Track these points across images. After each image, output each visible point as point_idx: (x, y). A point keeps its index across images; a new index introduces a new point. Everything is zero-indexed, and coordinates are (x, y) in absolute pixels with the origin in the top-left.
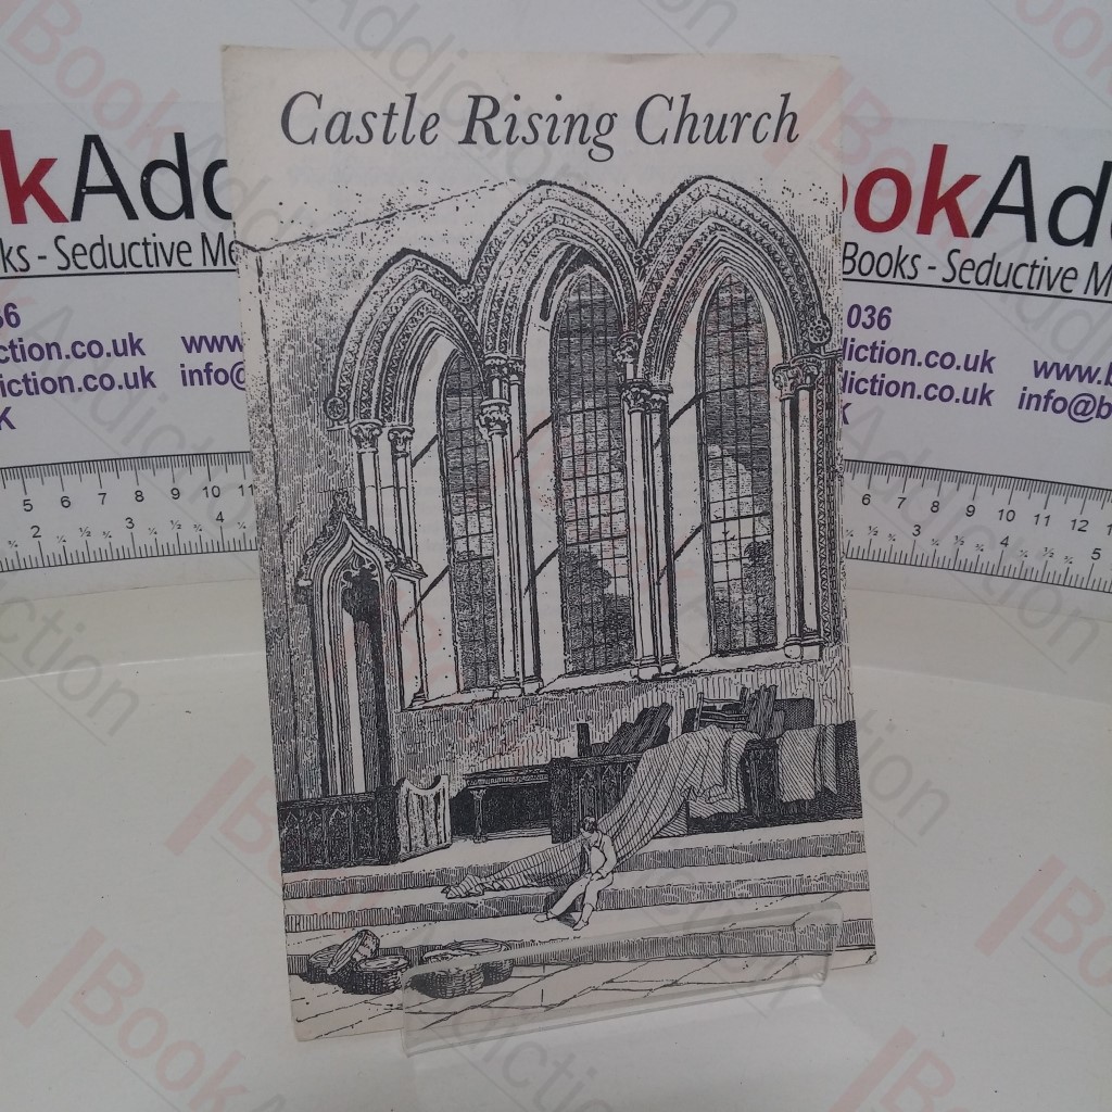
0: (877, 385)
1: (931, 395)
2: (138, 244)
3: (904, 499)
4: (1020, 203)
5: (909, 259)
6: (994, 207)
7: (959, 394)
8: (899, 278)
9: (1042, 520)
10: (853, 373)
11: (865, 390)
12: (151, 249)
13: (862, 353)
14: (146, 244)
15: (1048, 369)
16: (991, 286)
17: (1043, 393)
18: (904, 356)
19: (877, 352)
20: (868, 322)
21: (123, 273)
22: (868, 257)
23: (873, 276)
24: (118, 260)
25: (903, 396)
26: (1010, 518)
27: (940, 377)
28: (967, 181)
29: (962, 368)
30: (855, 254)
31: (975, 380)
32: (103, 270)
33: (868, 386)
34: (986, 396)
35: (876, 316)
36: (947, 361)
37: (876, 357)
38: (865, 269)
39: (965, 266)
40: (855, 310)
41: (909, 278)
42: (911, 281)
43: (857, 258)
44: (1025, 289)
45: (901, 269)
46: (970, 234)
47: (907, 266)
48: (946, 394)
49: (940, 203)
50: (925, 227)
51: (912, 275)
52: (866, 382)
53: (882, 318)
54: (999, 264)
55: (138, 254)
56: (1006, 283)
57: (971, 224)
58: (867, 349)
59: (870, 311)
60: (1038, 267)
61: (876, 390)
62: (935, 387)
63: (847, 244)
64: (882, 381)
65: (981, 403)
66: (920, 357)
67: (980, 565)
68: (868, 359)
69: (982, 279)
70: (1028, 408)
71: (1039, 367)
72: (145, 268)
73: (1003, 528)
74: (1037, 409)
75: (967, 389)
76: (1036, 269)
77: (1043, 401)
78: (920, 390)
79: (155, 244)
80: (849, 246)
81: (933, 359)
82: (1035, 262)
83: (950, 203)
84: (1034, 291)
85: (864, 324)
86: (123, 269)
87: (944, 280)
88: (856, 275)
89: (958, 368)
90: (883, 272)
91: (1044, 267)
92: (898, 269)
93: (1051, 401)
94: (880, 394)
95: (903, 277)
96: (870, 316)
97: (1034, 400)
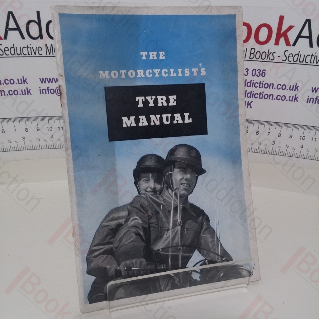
0: (261, 95)
1: (278, 98)
2: (25, 47)
3: (270, 133)
4: (308, 35)
5: (272, 54)
6: (299, 36)
7: (287, 98)
8: (268, 60)
9: (314, 140)
10: (253, 91)
11: (257, 97)
12: (29, 49)
13: (257, 85)
14: (28, 47)
15: (316, 90)
16: (298, 62)
17: (315, 98)
18: (270, 86)
19: (261, 84)
20: (258, 75)
21: (20, 57)
22: (258, 53)
23: (260, 59)
24: (19, 53)
25: (269, 99)
26: (303, 139)
27: (281, 92)
28: (291, 28)
29: (289, 89)
30: (254, 52)
31: (293, 93)
32: (14, 56)
33: (258, 96)
34: (296, 99)
35: (261, 73)
36: (284, 87)
37: (261, 86)
38: (258, 57)
39: (290, 56)
40: (254, 71)
41: (272, 60)
42: (272, 61)
43: (255, 53)
44: (309, 63)
45: (269, 57)
46: (291, 45)
47: (271, 56)
48: (283, 98)
49: (282, 35)
50: (277, 43)
51: (273, 59)
52: (258, 94)
53: (263, 73)
54: (301, 55)
55: (25, 51)
56: (303, 61)
57: (292, 42)
58: (258, 83)
59: (259, 71)
60: (313, 56)
61: (261, 97)
62: (280, 96)
63: (252, 49)
64: (263, 94)
65: (294, 101)
66: (275, 86)
67: (294, 154)
68: (258, 87)
69: (295, 60)
70: (310, 103)
71: (313, 89)
72: (28, 55)
73: (302, 142)
74: (313, 103)
75: (290, 97)
76: (313, 57)
77: (315, 100)
78: (275, 97)
79: (31, 47)
80: (252, 50)
81: (279, 87)
82: (312, 54)
83: (285, 35)
84: (312, 64)
85: (257, 75)
86: (20, 56)
87: (283, 60)
88: (254, 59)
89: (287, 89)
90: (263, 58)
91: (315, 56)
92: (268, 57)
93: (317, 100)
94: (262, 98)
95: (270, 60)
96: (259, 73)
97: (312, 100)
